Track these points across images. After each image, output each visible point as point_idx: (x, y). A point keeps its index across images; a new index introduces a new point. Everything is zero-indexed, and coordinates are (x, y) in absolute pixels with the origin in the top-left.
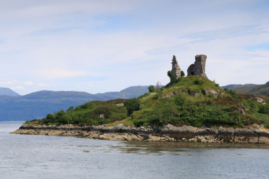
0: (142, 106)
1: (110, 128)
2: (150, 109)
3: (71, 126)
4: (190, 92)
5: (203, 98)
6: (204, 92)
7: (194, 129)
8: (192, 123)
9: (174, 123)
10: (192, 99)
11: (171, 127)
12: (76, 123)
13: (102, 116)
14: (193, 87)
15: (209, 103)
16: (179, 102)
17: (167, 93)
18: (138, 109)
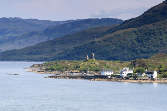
0: (80, 67)
1: (74, 72)
2: (82, 67)
3: (56, 71)
4: (91, 63)
5: (94, 65)
6: (94, 63)
7: (94, 72)
8: (93, 71)
9: (89, 71)
10: (92, 65)
11: (88, 72)
12: (57, 70)
13: (65, 68)
14: (92, 62)
15: (96, 66)
16: (89, 66)
17: (86, 63)
18: (79, 67)
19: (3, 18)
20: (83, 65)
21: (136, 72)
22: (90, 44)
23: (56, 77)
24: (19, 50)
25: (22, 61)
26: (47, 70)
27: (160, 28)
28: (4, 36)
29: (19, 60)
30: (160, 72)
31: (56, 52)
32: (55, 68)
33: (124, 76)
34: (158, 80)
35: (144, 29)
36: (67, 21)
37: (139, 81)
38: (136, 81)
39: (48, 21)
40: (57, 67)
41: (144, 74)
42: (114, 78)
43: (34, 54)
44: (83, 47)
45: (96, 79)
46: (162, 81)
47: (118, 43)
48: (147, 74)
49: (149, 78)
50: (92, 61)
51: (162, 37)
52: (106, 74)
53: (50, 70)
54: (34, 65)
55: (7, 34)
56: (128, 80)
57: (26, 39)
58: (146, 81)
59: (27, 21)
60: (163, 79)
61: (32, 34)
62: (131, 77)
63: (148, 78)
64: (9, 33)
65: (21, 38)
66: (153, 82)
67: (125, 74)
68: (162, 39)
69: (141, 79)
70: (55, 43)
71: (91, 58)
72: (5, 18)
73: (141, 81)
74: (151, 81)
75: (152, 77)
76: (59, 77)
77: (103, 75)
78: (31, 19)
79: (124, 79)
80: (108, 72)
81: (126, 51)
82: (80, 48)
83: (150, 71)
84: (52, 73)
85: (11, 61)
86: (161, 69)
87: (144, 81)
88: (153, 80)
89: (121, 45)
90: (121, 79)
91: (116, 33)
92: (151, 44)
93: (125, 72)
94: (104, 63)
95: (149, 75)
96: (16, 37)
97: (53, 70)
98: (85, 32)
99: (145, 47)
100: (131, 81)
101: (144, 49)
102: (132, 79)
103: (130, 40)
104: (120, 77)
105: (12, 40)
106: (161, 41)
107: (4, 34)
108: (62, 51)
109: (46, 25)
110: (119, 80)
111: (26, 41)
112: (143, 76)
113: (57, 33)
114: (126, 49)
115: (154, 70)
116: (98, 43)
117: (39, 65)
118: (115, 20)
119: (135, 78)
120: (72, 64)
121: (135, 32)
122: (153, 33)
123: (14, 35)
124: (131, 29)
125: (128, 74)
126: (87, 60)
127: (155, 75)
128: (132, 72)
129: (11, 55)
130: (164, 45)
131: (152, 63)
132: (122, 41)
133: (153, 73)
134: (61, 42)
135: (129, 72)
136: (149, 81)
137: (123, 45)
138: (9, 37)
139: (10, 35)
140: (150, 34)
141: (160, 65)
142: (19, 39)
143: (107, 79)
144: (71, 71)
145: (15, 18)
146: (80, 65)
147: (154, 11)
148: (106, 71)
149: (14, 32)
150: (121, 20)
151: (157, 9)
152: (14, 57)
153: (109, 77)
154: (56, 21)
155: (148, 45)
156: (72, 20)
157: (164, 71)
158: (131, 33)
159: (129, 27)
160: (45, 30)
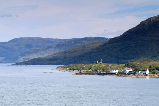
2: (94, 68)
4: (100, 65)
5: (102, 66)
8: (101, 70)
9: (99, 70)
10: (100, 66)
12: (77, 70)
13: (82, 68)
16: (99, 67)
17: (97, 65)
18: (92, 68)
19: (30, 38)
20: (95, 66)
21: (134, 70)
22: (90, 54)
23: (80, 74)
24: (43, 58)
25: (45, 65)
26: (70, 70)
27: (135, 43)
28: (31, 49)
29: (43, 64)
30: (150, 70)
31: (67, 59)
32: (75, 68)
33: (127, 73)
34: (150, 75)
35: (125, 43)
36: (71, 39)
37: (137, 76)
38: (135, 76)
39: (59, 39)
40: (77, 68)
41: (140, 72)
42: (120, 74)
43: (52, 60)
44: (85, 56)
45: (108, 75)
46: (153, 76)
47: (108, 53)
48: (142, 72)
49: (144, 74)
50: (100, 64)
51: (136, 49)
52: (114, 71)
53: (72, 70)
54: (58, 67)
55: (32, 47)
56: (129, 76)
57: (45, 51)
58: (142, 76)
59: (45, 39)
60: (153, 74)
61: (49, 47)
62: (131, 73)
63: (142, 74)
64: (34, 47)
65: (42, 50)
66: (147, 76)
67: (127, 72)
68: (136, 50)
69: (138, 75)
70: (66, 53)
71: (99, 62)
72: (31, 37)
73: (139, 76)
74: (145, 76)
75: (145, 73)
76: (82, 74)
77: (112, 72)
78: (47, 38)
79: (127, 75)
80: (115, 71)
81: (113, 58)
82: (83, 56)
83: (144, 70)
84: (74, 72)
85: (38, 65)
86: (150, 68)
87: (141, 76)
88: (147, 75)
89: (109, 54)
90: (125, 75)
91: (106, 46)
92: (129, 53)
93: (127, 70)
94: (108, 65)
95: (143, 72)
96: (39, 50)
97: (74, 70)
98: (85, 46)
99: (125, 55)
100: (132, 76)
101: (125, 57)
102: (132, 75)
103: (116, 51)
104: (124, 74)
105: (36, 51)
106: (136, 51)
107: (31, 48)
108: (72, 58)
109: (57, 42)
110: (124, 76)
111: (46, 52)
112: (139, 73)
113: (65, 47)
114: (113, 57)
115: (147, 69)
116: (95, 53)
117: (62, 67)
118: (103, 39)
119: (134, 74)
120: (87, 65)
121: (119, 45)
122: (131, 46)
123: (37, 49)
124: (116, 43)
125: (129, 72)
126: (96, 63)
127: (148, 72)
128: (132, 70)
129: (37, 61)
130: (138, 54)
131: (139, 65)
132: (111, 52)
133: (146, 71)
134: (70, 52)
135: (130, 71)
136: (144, 76)
137: (111, 54)
138: (34, 49)
139: (35, 48)
140: (129, 47)
141: (150, 66)
142: (41, 51)
143: (115, 75)
144: (86, 70)
145: (37, 38)
146: (93, 66)
147: (130, 32)
148: (114, 70)
149: (37, 46)
150: (106, 39)
151: (132, 30)
152: (40, 62)
153: (117, 74)
154: (64, 39)
155: (128, 54)
156: (74, 38)
157: (153, 69)
158: (116, 46)
159: (114, 43)
160: (58, 45)
